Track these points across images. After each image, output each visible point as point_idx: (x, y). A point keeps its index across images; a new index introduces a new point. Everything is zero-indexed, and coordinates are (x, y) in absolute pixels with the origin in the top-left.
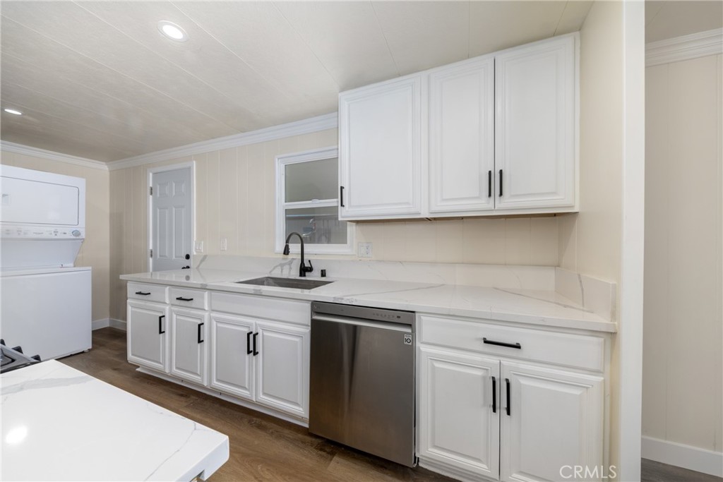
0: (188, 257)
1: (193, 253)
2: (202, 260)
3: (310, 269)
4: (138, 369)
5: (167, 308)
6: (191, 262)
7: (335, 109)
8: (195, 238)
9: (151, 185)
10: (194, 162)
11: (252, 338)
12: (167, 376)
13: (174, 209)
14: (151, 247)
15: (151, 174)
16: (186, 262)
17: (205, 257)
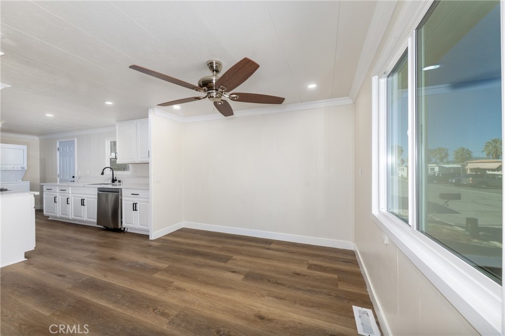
0: (73, 177)
1: (76, 175)
2: (79, 178)
3: (116, 180)
4: (50, 219)
5: (58, 194)
6: (75, 179)
7: (115, 126)
8: (76, 169)
9: (58, 147)
10: (76, 139)
11: (83, 201)
12: (58, 218)
13: (68, 158)
14: (58, 173)
15: (58, 142)
16: (73, 179)
17: (80, 177)
